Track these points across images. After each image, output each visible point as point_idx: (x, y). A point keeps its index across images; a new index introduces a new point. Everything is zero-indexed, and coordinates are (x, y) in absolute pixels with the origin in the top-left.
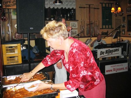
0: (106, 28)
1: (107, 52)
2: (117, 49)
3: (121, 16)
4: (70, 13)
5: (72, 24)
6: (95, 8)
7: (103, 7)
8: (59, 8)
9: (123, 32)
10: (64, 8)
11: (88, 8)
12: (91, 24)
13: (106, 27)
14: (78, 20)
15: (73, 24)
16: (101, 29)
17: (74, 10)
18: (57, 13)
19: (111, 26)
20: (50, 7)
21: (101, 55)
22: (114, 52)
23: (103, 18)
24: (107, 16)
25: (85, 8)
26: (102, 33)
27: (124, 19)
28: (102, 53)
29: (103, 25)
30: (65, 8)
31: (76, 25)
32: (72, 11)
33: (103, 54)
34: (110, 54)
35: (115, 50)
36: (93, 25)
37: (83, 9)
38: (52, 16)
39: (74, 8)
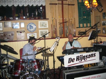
0: (83, 27)
1: (78, 59)
2: (92, 54)
3: (100, 12)
4: (38, 10)
5: (40, 23)
6: (69, 5)
7: (78, 3)
8: (24, 6)
9: (104, 31)
10: (30, 5)
11: (60, 4)
12: (65, 22)
13: (83, 25)
14: (48, 19)
15: (42, 24)
16: (77, 28)
17: (44, 7)
18: (22, 11)
19: (90, 24)
20: (13, 5)
21: (69, 62)
22: (89, 58)
23: (80, 16)
24: (84, 12)
25: (56, 4)
26: (79, 32)
27: (104, 15)
28: (71, 60)
29: (80, 23)
30: (33, 5)
31: (46, 24)
32: (41, 8)
33: (73, 62)
34: (83, 60)
35: (89, 55)
36: (67, 24)
37: (54, 5)
38: (17, 15)
39: (44, 5)
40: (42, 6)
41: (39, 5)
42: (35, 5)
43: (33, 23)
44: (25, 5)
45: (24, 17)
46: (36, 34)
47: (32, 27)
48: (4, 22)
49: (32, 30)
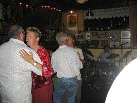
39: (127, 16)
40: (125, 17)
41: (123, 16)
42: (118, 17)
43: (116, 33)
44: (110, 17)
45: (109, 28)
46: (118, 43)
47: (115, 36)
48: (92, 32)
49: (114, 39)
